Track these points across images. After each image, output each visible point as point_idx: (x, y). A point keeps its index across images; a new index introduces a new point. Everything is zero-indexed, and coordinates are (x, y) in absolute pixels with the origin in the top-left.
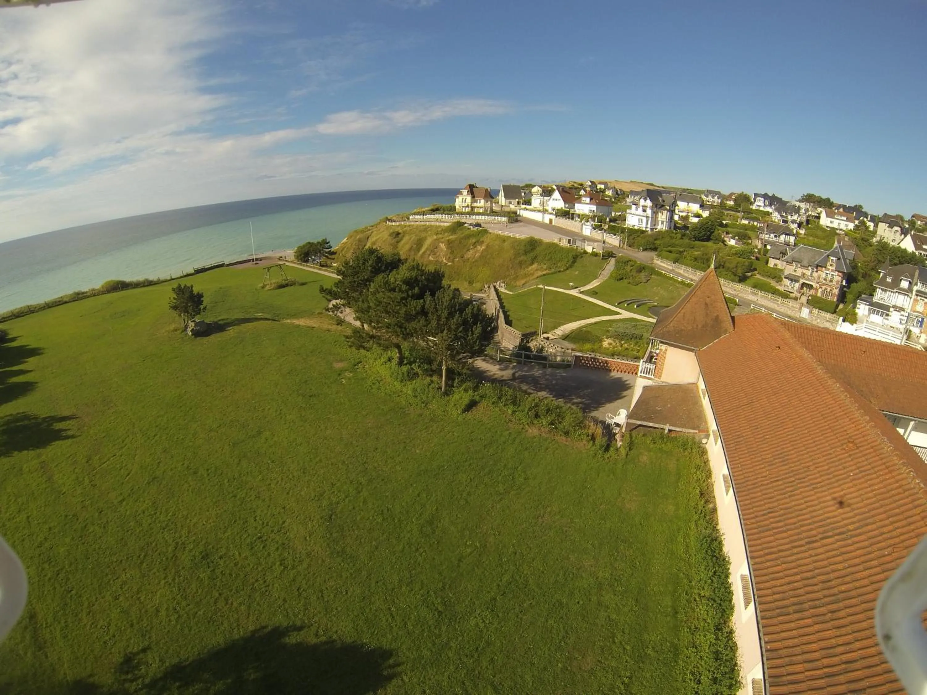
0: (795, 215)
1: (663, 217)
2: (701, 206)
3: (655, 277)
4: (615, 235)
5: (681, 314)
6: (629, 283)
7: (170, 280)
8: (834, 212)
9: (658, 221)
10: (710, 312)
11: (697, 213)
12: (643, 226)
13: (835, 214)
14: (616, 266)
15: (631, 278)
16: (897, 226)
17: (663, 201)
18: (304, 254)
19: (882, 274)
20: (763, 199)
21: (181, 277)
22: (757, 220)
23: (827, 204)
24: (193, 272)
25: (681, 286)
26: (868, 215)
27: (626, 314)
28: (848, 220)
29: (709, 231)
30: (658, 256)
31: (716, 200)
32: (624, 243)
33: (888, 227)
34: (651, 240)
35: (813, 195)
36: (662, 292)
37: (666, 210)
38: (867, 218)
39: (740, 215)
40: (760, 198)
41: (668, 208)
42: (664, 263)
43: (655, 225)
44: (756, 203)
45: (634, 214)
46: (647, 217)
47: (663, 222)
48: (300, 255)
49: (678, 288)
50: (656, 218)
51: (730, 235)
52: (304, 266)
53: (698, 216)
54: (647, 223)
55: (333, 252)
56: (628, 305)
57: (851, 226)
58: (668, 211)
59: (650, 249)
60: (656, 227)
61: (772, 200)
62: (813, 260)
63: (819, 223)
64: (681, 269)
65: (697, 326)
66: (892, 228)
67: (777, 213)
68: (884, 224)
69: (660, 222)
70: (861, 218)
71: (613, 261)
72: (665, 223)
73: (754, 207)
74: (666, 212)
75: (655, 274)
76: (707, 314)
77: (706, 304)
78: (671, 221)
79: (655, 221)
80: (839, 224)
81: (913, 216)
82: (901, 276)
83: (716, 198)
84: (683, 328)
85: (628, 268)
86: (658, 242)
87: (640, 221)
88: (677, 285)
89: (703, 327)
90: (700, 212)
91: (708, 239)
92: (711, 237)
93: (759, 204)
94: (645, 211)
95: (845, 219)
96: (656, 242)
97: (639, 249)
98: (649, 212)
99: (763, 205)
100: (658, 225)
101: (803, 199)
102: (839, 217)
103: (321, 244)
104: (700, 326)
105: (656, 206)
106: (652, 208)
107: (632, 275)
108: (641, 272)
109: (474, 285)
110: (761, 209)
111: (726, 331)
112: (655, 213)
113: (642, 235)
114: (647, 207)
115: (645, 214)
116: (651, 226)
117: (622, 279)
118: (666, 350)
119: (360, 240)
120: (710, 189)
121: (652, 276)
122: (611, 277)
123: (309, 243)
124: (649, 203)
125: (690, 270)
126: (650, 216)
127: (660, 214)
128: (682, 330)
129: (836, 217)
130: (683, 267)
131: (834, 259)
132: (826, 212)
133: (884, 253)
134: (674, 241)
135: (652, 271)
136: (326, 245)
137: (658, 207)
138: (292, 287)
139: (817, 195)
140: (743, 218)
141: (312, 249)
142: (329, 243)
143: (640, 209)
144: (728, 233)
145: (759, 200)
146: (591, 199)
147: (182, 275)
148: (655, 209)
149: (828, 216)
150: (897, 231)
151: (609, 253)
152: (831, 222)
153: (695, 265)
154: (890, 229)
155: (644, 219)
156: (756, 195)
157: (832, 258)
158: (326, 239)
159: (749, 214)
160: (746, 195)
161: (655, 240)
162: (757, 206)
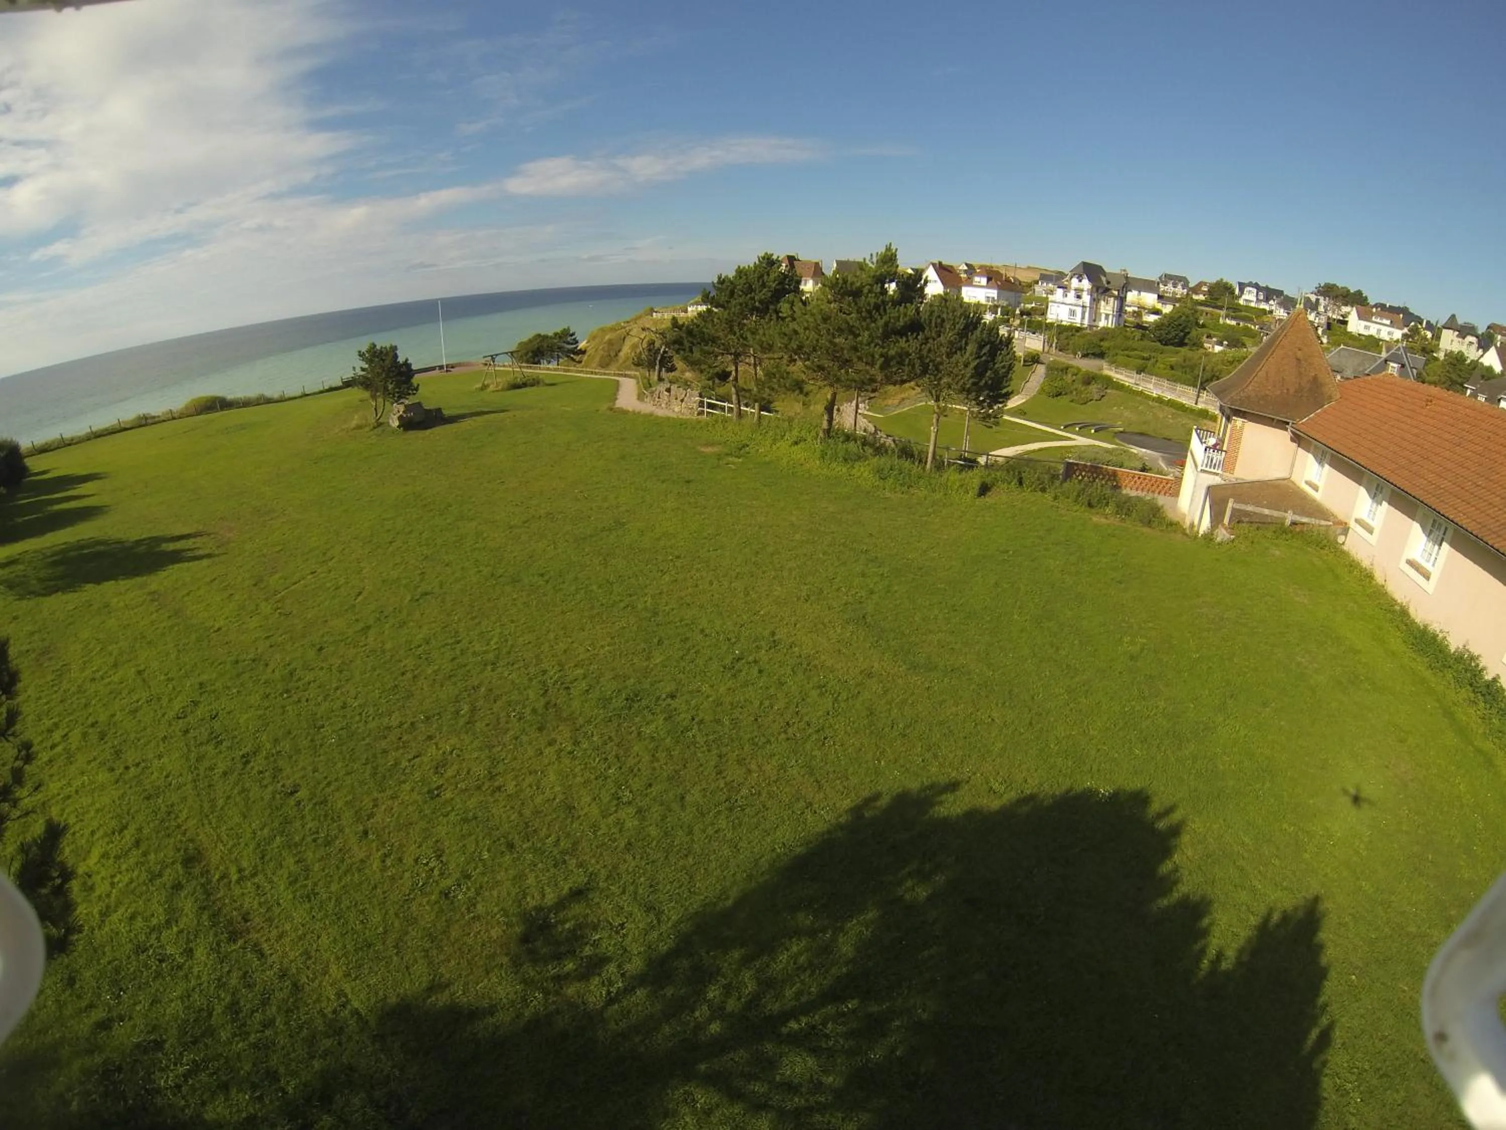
0: (1310, 313)
1: (1107, 307)
2: (1160, 297)
3: (1114, 391)
4: (1034, 333)
5: (1262, 374)
6: (1072, 401)
7: (301, 397)
8: (1371, 312)
9: (1101, 314)
10: (1305, 370)
11: (1154, 307)
12: (1077, 321)
13: (1373, 314)
14: (1047, 375)
15: (1074, 393)
16: (1472, 335)
17: (1108, 283)
18: (532, 352)
19: (1469, 392)
20: (1255, 291)
21: (321, 392)
22: (1250, 320)
23: (1357, 299)
24: (340, 384)
25: (1157, 404)
26: (1422, 320)
27: (1081, 441)
28: (1392, 324)
29: (1182, 331)
30: (1112, 363)
31: (1180, 291)
32: (1051, 346)
33: (1458, 336)
34: (1095, 340)
35: (1335, 285)
36: (1127, 414)
37: (1113, 296)
38: (1421, 324)
39: (1223, 313)
40: (1251, 289)
41: (1116, 293)
42: (1122, 374)
43: (1095, 321)
44: (1244, 297)
45: (1059, 303)
46: (1083, 307)
47: (1107, 316)
48: (526, 354)
49: (1152, 407)
50: (1097, 308)
51: (1214, 339)
52: (535, 368)
53: (1156, 312)
54: (1083, 318)
55: (580, 350)
56: (1080, 428)
57: (1398, 334)
58: (1116, 298)
59: (1093, 354)
60: (1096, 324)
61: (1269, 294)
62: (1361, 369)
63: (1345, 329)
64: (1151, 382)
65: (1288, 390)
66: (1464, 338)
67: (1282, 310)
68: (1451, 331)
69: (1103, 316)
70: (1413, 324)
71: (1041, 370)
72: (1111, 317)
73: (1241, 302)
74: (1112, 299)
75: (1113, 388)
76: (1300, 374)
77: (1298, 360)
78: (1120, 315)
79: (1095, 315)
80: (1379, 331)
81: (1489, 327)
82: (1500, 393)
83: (1180, 287)
84: (1267, 392)
85: (1069, 378)
86: (1105, 344)
87: (1073, 313)
88: (1151, 403)
89: (1296, 391)
90: (1159, 306)
91: (1181, 344)
92: (1186, 341)
93: (1249, 297)
94: (1079, 297)
95: (1388, 322)
96: (1102, 343)
97: (1075, 354)
98: (1086, 299)
99: (1255, 299)
100: (1100, 320)
101: (1319, 291)
102: (1378, 320)
103: (560, 337)
104: (1292, 391)
105: (1097, 291)
106: (1091, 293)
107: (1076, 389)
108: (1089, 384)
109: (812, 408)
110: (1253, 305)
111: (1330, 398)
112: (1095, 301)
113: (1078, 334)
114: (1082, 290)
115: (1080, 302)
116: (1089, 321)
117: (1060, 394)
118: (1242, 428)
119: (610, 343)
120: (1168, 272)
121: (1109, 391)
122: (1042, 391)
123: (539, 335)
124: (1086, 284)
125: (1166, 383)
126: (1088, 305)
127: (1103, 303)
128: (1267, 395)
129: (1373, 319)
130: (1154, 379)
131: (1395, 365)
132: (1358, 312)
133: (1461, 370)
134: (1131, 342)
135: (1109, 382)
136: (569, 339)
137: (1100, 291)
138: (534, 388)
139: (1340, 285)
140: (1227, 316)
141: (545, 345)
142: (573, 334)
143: (1072, 295)
144: (1209, 337)
145: (1250, 292)
146: (989, 279)
147: (322, 389)
148: (1095, 295)
149: (1361, 317)
150: (1471, 343)
151: (1033, 358)
152: (1366, 327)
153: (1173, 376)
154: (1460, 340)
155: (1079, 311)
156: (1242, 286)
157: (1392, 364)
158: (569, 329)
159: (1235, 311)
160: (1227, 283)
161: (1102, 340)
162: (1246, 300)
